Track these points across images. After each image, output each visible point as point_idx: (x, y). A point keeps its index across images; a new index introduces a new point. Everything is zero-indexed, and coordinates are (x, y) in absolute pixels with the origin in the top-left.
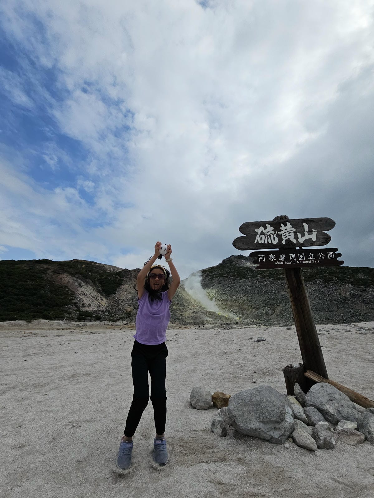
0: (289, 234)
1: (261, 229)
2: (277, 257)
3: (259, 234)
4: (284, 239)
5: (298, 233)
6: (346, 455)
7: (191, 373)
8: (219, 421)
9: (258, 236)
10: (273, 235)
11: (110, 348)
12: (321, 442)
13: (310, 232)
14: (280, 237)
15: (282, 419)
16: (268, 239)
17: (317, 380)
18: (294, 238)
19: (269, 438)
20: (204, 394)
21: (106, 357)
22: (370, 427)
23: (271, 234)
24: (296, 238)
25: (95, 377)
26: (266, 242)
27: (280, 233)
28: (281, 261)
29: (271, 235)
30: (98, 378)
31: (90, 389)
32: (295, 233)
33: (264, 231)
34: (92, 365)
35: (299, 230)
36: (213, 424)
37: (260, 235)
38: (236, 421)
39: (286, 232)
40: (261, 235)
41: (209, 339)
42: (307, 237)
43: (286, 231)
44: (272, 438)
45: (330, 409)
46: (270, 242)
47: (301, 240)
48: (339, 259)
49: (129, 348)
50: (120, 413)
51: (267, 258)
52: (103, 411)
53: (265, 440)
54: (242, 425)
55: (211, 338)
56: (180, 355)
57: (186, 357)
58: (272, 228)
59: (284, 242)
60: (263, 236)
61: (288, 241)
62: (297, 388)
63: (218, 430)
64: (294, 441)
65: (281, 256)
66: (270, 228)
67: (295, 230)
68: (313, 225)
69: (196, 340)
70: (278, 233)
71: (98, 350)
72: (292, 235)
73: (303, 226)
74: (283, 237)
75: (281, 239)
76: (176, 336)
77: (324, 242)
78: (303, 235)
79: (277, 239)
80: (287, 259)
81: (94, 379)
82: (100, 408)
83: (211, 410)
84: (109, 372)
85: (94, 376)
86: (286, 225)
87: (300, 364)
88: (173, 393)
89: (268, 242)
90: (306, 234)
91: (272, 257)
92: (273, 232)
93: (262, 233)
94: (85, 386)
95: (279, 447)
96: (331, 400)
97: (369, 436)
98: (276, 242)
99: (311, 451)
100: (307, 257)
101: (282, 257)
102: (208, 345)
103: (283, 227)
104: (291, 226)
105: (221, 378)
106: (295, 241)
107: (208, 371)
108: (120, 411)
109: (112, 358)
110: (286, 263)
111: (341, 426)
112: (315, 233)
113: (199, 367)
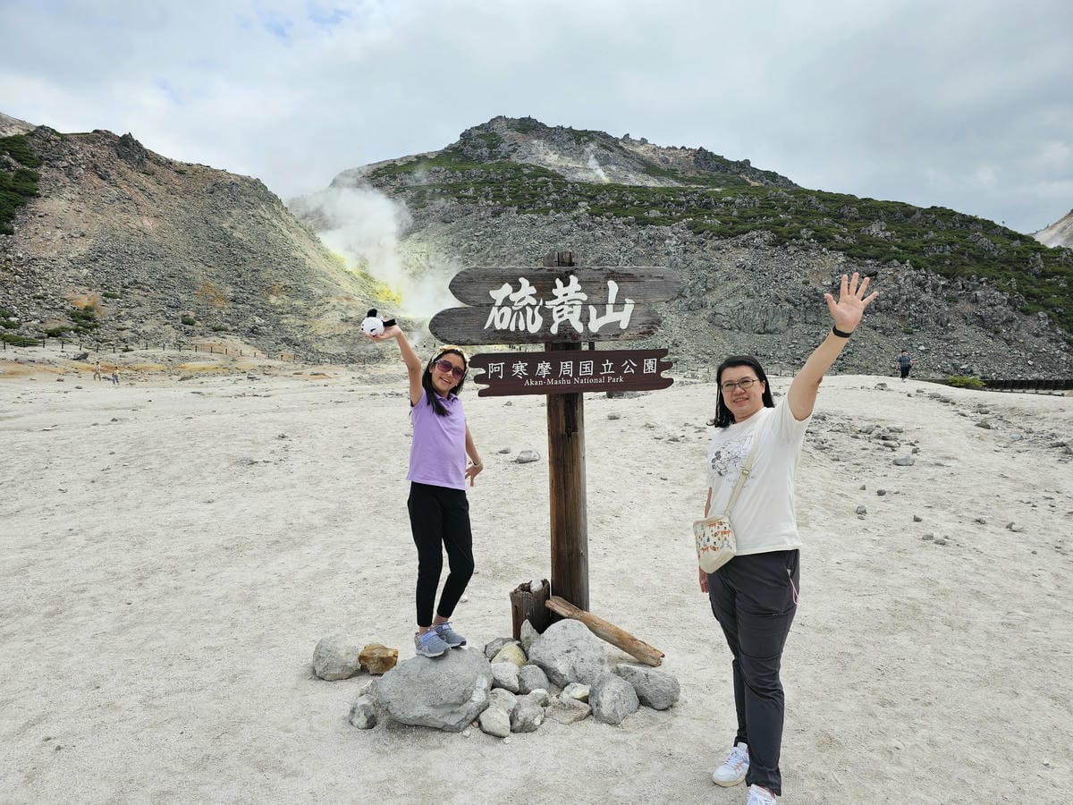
0: (570, 309)
1: (507, 289)
2: (532, 369)
3: (499, 303)
4: (557, 321)
5: (591, 307)
6: (549, 739)
7: (321, 583)
8: (364, 706)
9: (494, 309)
10: (533, 307)
11: (59, 498)
12: (518, 724)
13: (619, 305)
14: (546, 313)
15: (465, 698)
16: (517, 320)
17: (563, 614)
18: (581, 319)
19: (441, 726)
20: (342, 653)
21: (59, 539)
22: (602, 696)
23: (529, 305)
24: (585, 319)
25: (50, 615)
26: (512, 328)
27: (549, 304)
28: (539, 378)
29: (527, 308)
30: (61, 616)
31: (51, 650)
32: (585, 305)
33: (512, 298)
34: (21, 570)
35: (596, 299)
36: (353, 712)
37: (500, 308)
38: (390, 708)
39: (563, 303)
40: (502, 306)
41: (386, 454)
42: (611, 316)
43: (566, 299)
44: (446, 725)
45: (562, 667)
46: (522, 328)
47: (595, 326)
48: (665, 375)
49: (126, 495)
50: (156, 707)
51: (508, 369)
52: (111, 706)
53: (436, 729)
54: (399, 713)
55: (392, 447)
56: (294, 522)
57: (312, 527)
58: (533, 290)
59: (554, 330)
60: (507, 310)
61: (565, 326)
62: (527, 627)
63: (361, 720)
64: (480, 724)
65: (540, 366)
66: (527, 289)
67: (584, 297)
68: (630, 287)
69: (347, 459)
70: (544, 304)
71: (16, 505)
72: (578, 310)
73: (606, 289)
74: (555, 316)
75: (548, 322)
76: (284, 442)
77: (644, 333)
78: (601, 313)
79: (539, 320)
80: (555, 372)
81: (52, 620)
82: (103, 702)
83: (355, 679)
84: (86, 595)
85: (45, 610)
86: (566, 284)
87: (544, 582)
88: (274, 646)
89: (517, 327)
90: (609, 308)
91: (519, 368)
92: (533, 302)
93: (507, 302)
94: (34, 643)
95: (454, 736)
96: (568, 652)
97: (595, 710)
98: (534, 329)
99: (500, 737)
100: (598, 369)
101: (544, 368)
102: (381, 476)
103: (559, 290)
104: (579, 288)
105: (393, 592)
106: (579, 328)
107: (364, 574)
108: (155, 703)
109: (80, 540)
110: (550, 382)
111: (568, 693)
112: (629, 307)
113: (345, 561)
